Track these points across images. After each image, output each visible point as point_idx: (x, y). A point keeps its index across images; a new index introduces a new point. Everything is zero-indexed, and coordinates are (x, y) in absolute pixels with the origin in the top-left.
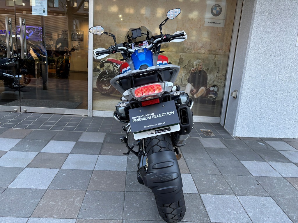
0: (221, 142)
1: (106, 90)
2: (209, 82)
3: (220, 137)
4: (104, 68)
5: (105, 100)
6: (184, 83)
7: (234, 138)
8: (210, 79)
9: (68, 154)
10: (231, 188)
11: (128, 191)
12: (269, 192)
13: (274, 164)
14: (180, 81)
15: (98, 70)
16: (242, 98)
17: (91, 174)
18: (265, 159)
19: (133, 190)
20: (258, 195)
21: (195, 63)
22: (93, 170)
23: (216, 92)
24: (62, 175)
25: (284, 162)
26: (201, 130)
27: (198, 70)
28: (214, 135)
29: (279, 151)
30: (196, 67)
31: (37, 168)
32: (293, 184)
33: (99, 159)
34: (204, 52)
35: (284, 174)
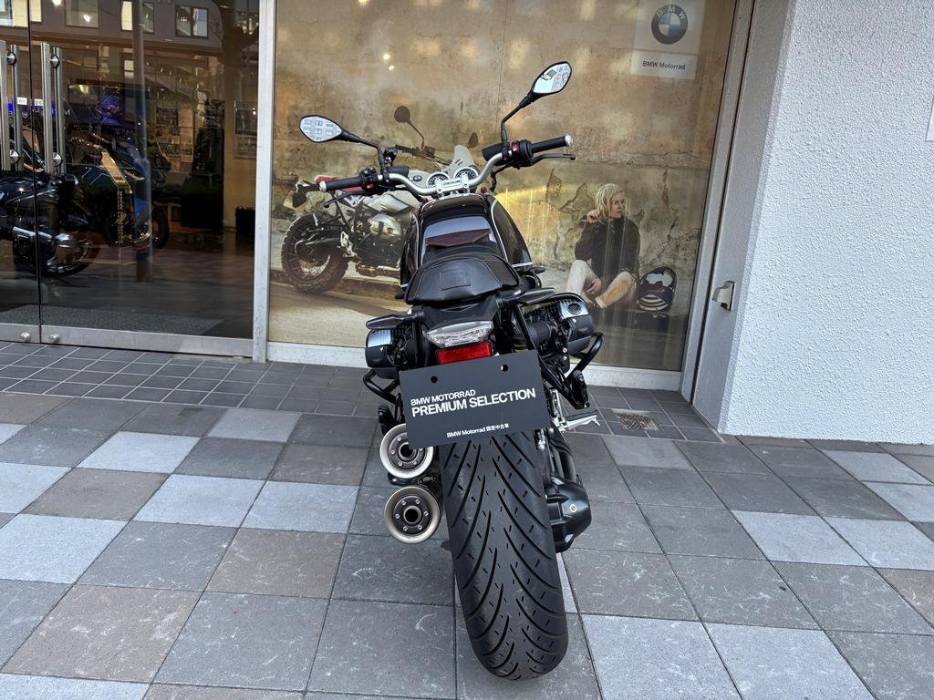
0: (675, 451)
1: (311, 278)
2: (646, 256)
3: (675, 436)
4: (308, 206)
5: (308, 310)
6: (563, 259)
7: (722, 440)
8: (650, 247)
9: (165, 474)
10: (689, 598)
11: (341, 599)
12: (818, 614)
13: (846, 525)
14: (552, 251)
15: (288, 214)
16: (747, 307)
17: (229, 540)
18: (817, 508)
19: (359, 595)
20: (781, 624)
21: (600, 193)
22: (238, 526)
23: (667, 289)
24: (131, 540)
25: (879, 519)
26: (614, 410)
27: (607, 215)
28: (656, 428)
29: (868, 485)
30: (601, 207)
31: (57, 515)
32: (902, 590)
33: (265, 492)
34: (628, 160)
35: (876, 556)
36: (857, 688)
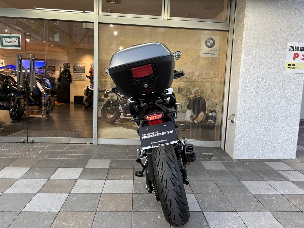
0: (222, 165)
1: (110, 118)
2: (208, 107)
3: (221, 160)
4: (109, 98)
6: (184, 109)
7: (235, 161)
8: (209, 105)
9: (76, 179)
10: (232, 206)
11: (135, 211)
12: (267, 207)
13: (272, 183)
14: (181, 107)
15: (103, 100)
17: (100, 197)
18: (264, 179)
19: (140, 210)
20: (257, 211)
21: (193, 90)
22: (101, 193)
23: (215, 117)
24: (72, 199)
25: (282, 181)
26: (202, 153)
27: (196, 97)
28: (215, 158)
29: (278, 171)
30: (194, 94)
31: (48, 193)
32: (290, 200)
33: (106, 183)
34: (201, 81)
35: (282, 191)
36: (280, 226)
